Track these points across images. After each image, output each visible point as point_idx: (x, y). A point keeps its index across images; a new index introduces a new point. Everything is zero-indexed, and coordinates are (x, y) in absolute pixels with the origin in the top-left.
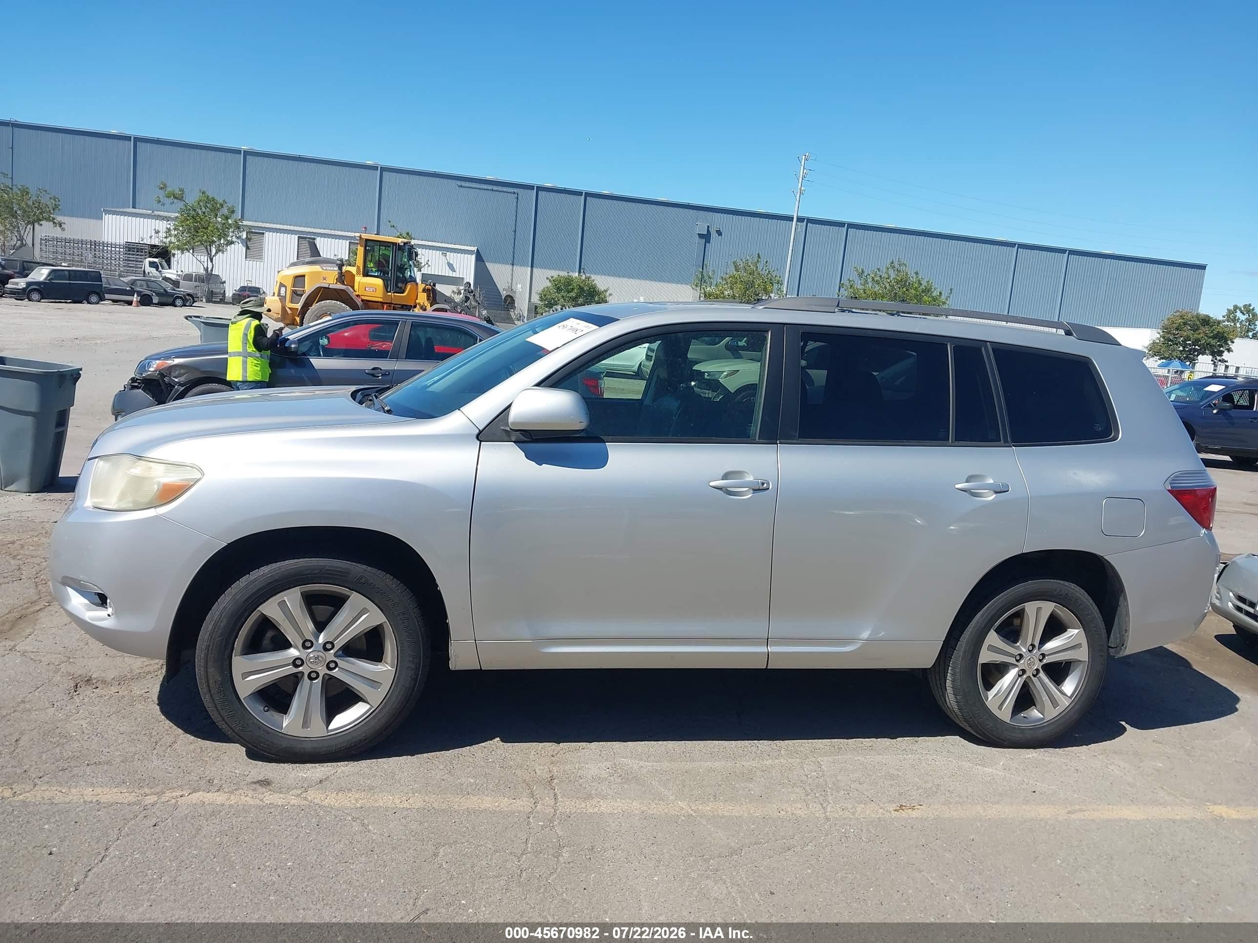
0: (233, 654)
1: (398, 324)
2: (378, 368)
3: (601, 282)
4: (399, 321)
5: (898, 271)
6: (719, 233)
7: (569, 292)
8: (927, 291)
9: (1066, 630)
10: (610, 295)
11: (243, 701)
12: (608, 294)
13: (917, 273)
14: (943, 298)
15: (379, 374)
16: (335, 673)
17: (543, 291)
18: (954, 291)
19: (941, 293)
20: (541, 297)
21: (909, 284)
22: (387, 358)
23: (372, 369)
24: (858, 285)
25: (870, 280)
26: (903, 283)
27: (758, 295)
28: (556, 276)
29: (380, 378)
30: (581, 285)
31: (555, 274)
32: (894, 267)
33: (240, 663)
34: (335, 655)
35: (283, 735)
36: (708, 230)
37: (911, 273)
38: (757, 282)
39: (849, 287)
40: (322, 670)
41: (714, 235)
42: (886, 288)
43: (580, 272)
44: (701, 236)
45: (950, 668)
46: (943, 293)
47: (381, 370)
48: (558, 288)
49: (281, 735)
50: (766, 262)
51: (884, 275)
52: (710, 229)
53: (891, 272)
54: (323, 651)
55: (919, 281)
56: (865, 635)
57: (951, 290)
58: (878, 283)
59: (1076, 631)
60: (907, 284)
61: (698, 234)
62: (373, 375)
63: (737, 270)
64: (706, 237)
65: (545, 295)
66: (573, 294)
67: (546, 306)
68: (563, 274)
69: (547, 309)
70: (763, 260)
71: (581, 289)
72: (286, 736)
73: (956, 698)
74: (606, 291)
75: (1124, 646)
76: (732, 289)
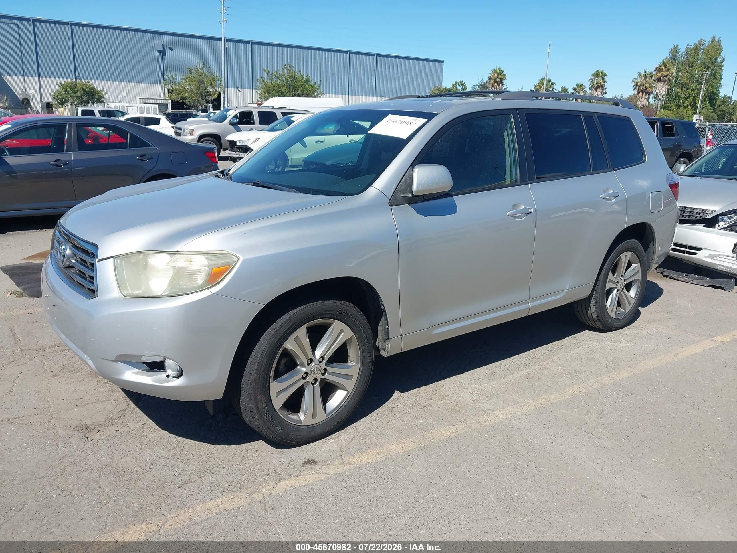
0: (270, 381)
1: (66, 126)
2: (59, 160)
3: (98, 85)
4: (67, 124)
5: (290, 70)
6: (171, 49)
7: (75, 93)
8: (307, 82)
9: (632, 265)
10: (106, 93)
11: (277, 411)
12: (104, 93)
13: (300, 71)
14: (317, 86)
15: (61, 164)
16: (327, 376)
17: (55, 93)
18: (323, 81)
19: (315, 83)
20: (54, 98)
21: (297, 78)
22: (63, 152)
23: (55, 161)
24: (267, 80)
25: (274, 76)
26: (293, 77)
27: (206, 89)
28: (63, 82)
29: (63, 166)
30: (84, 87)
31: (62, 81)
32: (286, 68)
33: (275, 387)
34: (326, 365)
35: (303, 427)
36: (163, 47)
37: (297, 71)
38: (206, 80)
39: (262, 81)
40: (319, 377)
41: (167, 50)
42: (283, 81)
43: (76, 79)
44: (159, 51)
45: (594, 295)
46: (317, 83)
47: (62, 161)
48: (66, 91)
49: (301, 427)
50: (209, 67)
51: (282, 73)
52: (164, 47)
53: (285, 71)
54: (319, 364)
55: (302, 76)
56: (567, 287)
57: (321, 81)
58: (278, 78)
59: (637, 264)
60: (295, 78)
61: (157, 50)
62: (57, 165)
63: (191, 73)
64: (163, 52)
65: (57, 96)
66: (78, 94)
67: (59, 103)
68: (69, 81)
69: (60, 106)
70: (207, 66)
71: (84, 90)
72: (305, 427)
73: (596, 310)
74: (102, 91)
75: (650, 268)
76: (190, 85)
